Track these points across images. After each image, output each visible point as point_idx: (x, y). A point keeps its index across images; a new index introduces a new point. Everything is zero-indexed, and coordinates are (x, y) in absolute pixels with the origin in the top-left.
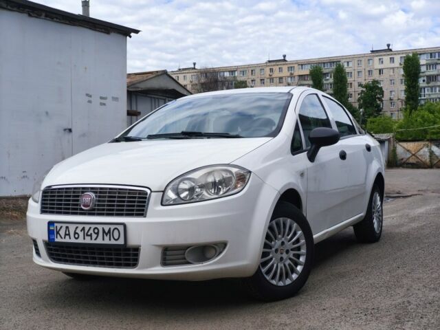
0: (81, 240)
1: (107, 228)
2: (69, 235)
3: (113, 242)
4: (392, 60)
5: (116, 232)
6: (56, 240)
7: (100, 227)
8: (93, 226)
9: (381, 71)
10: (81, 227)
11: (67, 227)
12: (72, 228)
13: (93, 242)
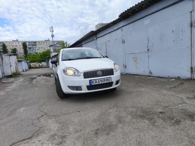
0: (100, 83)
1: (107, 79)
2: (97, 82)
3: (109, 82)
4: (19, 43)
5: (109, 79)
6: (92, 84)
7: (105, 79)
8: (103, 79)
9: (16, 46)
10: (100, 80)
11: (96, 81)
12: (97, 81)
13: (104, 83)
